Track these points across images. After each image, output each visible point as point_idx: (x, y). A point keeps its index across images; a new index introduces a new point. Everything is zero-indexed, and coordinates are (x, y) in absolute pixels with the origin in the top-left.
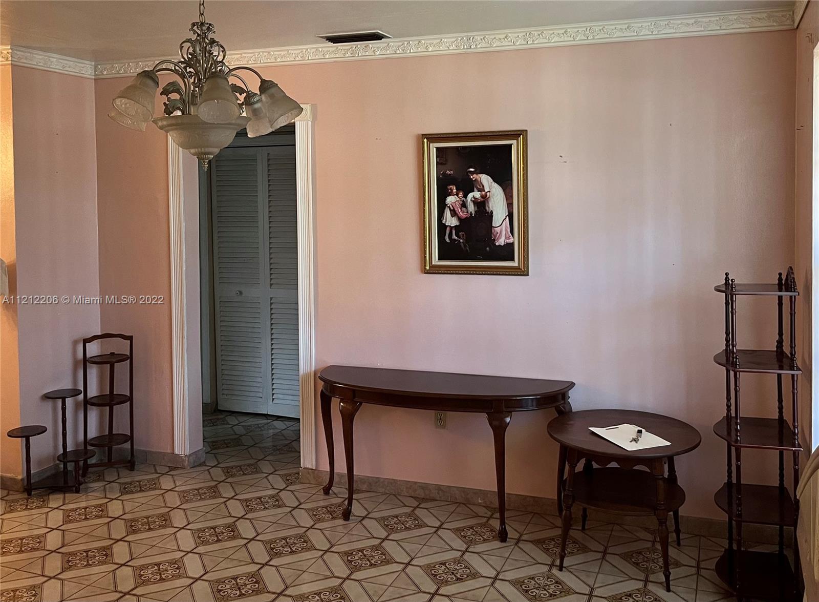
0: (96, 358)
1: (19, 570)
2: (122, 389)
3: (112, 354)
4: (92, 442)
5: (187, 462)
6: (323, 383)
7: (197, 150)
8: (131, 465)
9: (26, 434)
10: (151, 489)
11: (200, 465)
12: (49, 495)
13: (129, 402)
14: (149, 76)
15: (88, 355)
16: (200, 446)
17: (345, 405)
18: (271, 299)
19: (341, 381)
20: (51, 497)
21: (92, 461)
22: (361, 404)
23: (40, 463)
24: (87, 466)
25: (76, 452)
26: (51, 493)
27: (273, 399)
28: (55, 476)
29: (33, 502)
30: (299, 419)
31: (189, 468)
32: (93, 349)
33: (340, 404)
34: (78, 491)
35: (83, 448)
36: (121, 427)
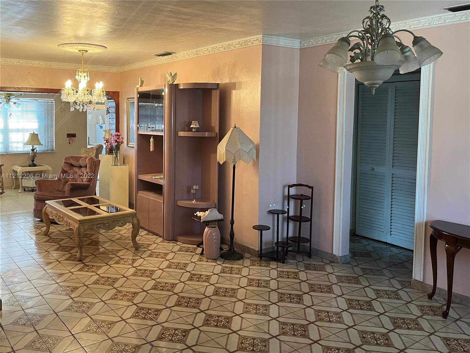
0: (294, 196)
1: (258, 295)
2: (306, 214)
3: (302, 195)
4: (291, 239)
5: (340, 260)
6: (432, 230)
7: (369, 82)
8: (309, 254)
9: (261, 228)
10: (320, 270)
11: (347, 263)
12: (270, 261)
13: (310, 222)
14: (345, 40)
15: (290, 194)
16: (347, 252)
17: (449, 247)
18: (393, 174)
19: (446, 230)
20: (271, 262)
21: (290, 249)
22: (461, 248)
23: (266, 244)
24: (287, 251)
25: (282, 242)
26: (271, 260)
27: (391, 234)
28: (273, 252)
29: (263, 263)
30: (413, 251)
31: (341, 264)
32: (293, 191)
33: (445, 245)
34: (283, 263)
35: (286, 241)
36: (305, 234)
